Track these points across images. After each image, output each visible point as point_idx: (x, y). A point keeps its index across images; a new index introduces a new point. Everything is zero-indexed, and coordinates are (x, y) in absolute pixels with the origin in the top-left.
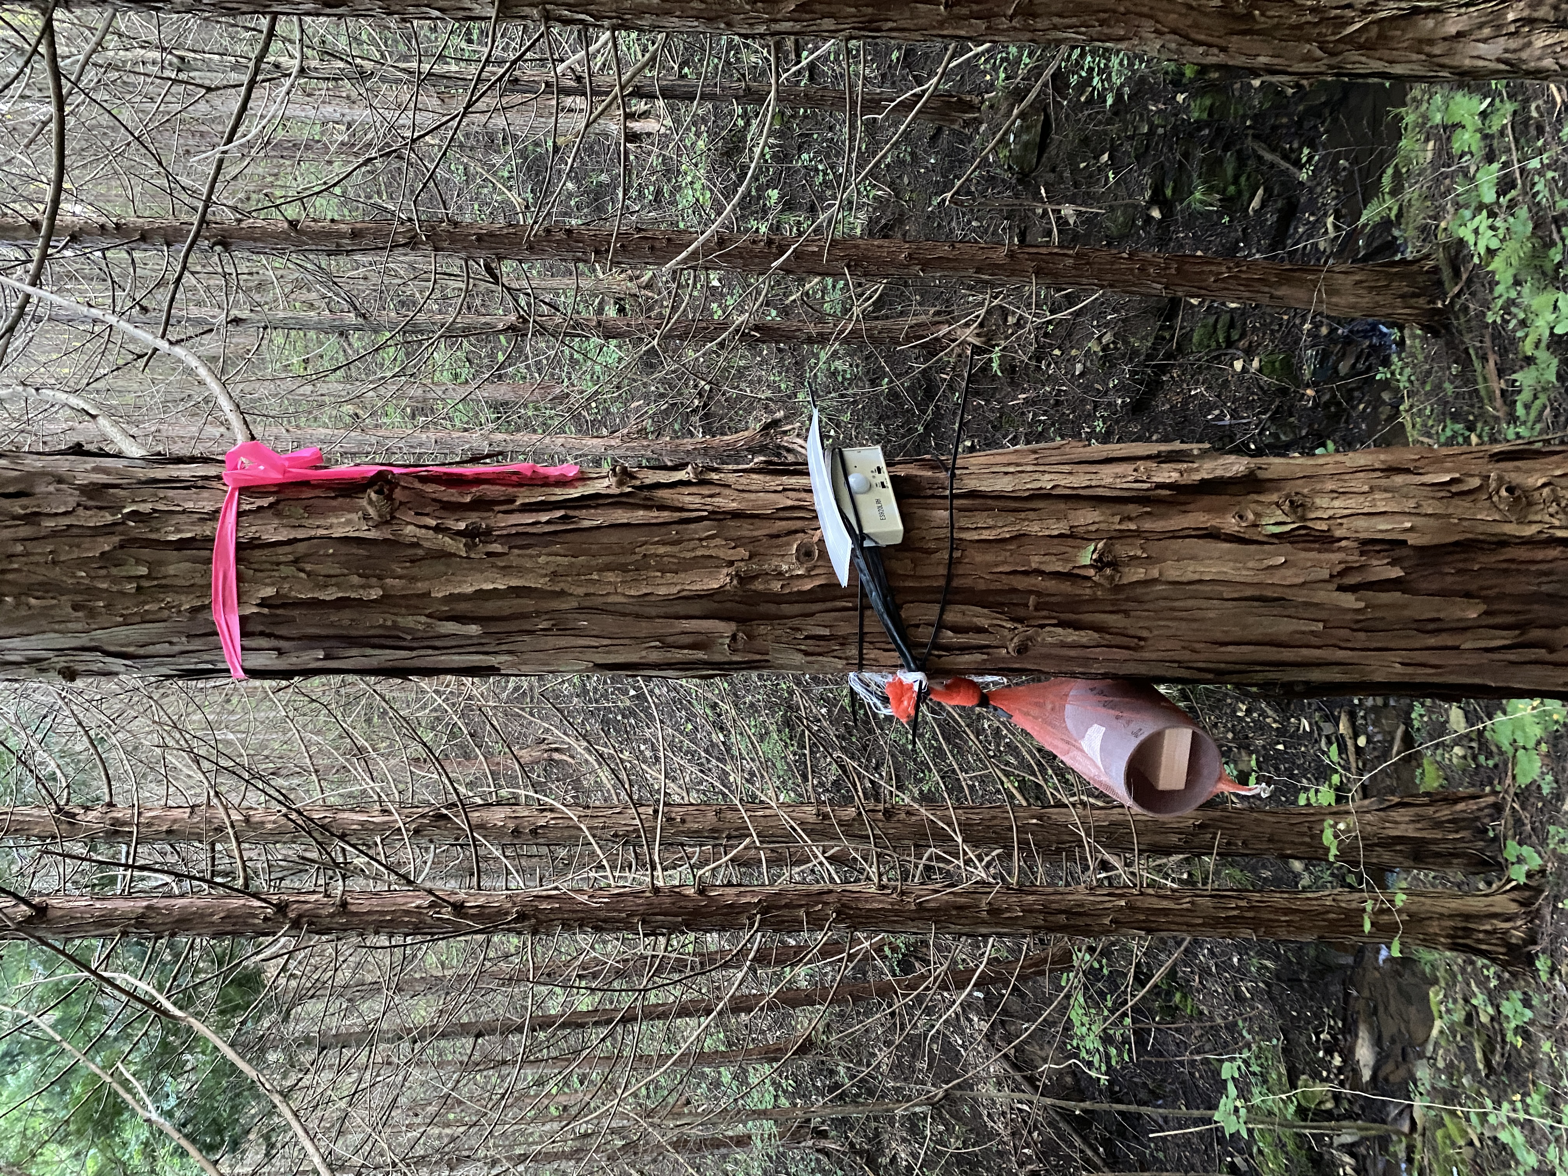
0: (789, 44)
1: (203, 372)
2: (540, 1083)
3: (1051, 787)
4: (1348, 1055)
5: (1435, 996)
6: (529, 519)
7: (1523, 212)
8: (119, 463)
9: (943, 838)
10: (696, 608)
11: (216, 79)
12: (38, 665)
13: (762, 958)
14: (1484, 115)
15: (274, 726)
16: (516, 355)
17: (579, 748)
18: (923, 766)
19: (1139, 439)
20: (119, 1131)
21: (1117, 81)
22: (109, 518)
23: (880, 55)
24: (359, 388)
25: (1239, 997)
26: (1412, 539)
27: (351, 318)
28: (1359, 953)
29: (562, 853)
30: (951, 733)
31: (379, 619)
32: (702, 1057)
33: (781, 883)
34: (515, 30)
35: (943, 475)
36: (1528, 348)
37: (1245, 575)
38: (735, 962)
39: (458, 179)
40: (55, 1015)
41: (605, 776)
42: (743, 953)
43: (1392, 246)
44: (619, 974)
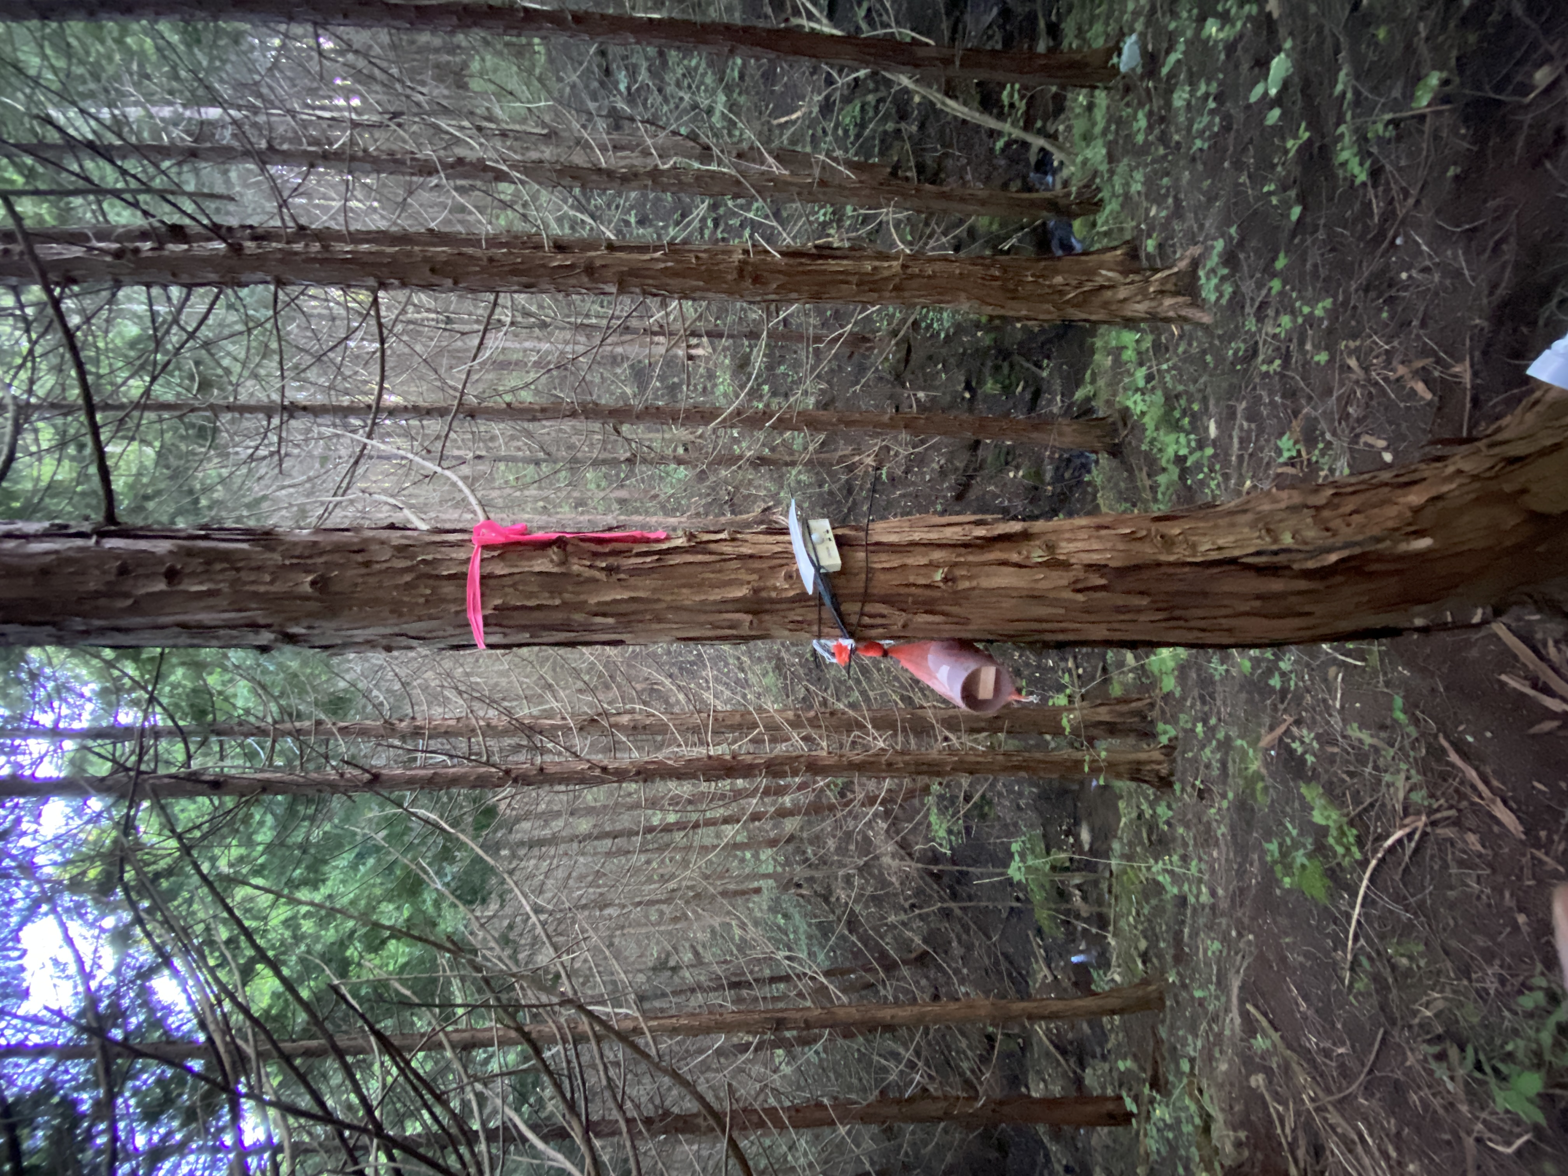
0: (773, 307)
1: (460, 484)
2: (648, 862)
3: (918, 699)
4: (1077, 838)
5: (1122, 805)
6: (640, 560)
7: (1159, 393)
8: (415, 534)
9: (862, 727)
10: (730, 607)
11: (466, 328)
12: (371, 644)
13: (767, 792)
14: (1138, 341)
15: (501, 674)
16: (631, 474)
17: (667, 682)
18: (850, 688)
19: (958, 513)
20: (421, 894)
21: (946, 325)
22: (409, 563)
23: (820, 313)
24: (546, 493)
25: (1019, 807)
26: (1112, 564)
27: (541, 455)
28: (1082, 783)
29: (659, 738)
30: (864, 670)
31: (558, 617)
32: (736, 846)
33: (776, 752)
34: (626, 300)
35: (862, 534)
36: (1164, 463)
37: (1022, 584)
38: (752, 794)
39: (597, 380)
40: (384, 833)
41: (681, 697)
42: (756, 789)
43: (1090, 411)
44: (690, 802)
